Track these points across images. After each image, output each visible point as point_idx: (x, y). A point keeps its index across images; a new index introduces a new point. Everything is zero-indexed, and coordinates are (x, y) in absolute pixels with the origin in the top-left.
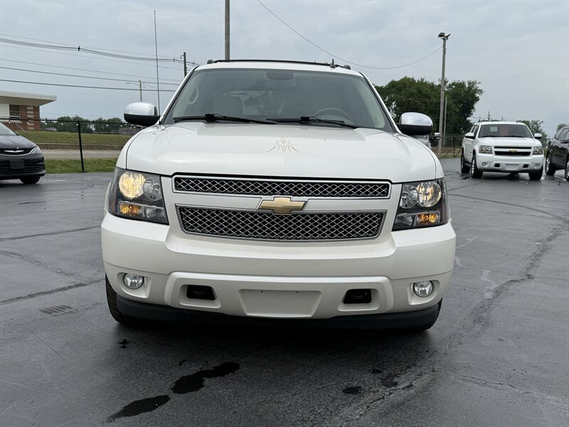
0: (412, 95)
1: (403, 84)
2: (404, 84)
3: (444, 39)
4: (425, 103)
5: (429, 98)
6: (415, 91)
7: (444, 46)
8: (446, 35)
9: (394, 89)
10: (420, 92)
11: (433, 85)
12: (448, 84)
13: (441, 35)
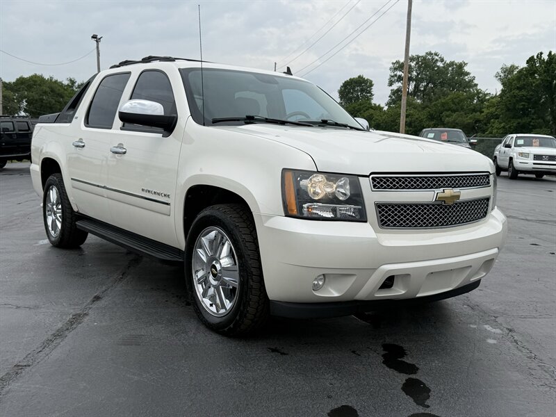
0: (45, 93)
1: (33, 81)
2: (35, 81)
3: (97, 41)
4: (59, 102)
5: (63, 97)
6: (48, 90)
7: (98, 47)
8: (99, 37)
9: (23, 86)
10: (53, 91)
11: (62, 84)
12: (76, 84)
13: (94, 37)
